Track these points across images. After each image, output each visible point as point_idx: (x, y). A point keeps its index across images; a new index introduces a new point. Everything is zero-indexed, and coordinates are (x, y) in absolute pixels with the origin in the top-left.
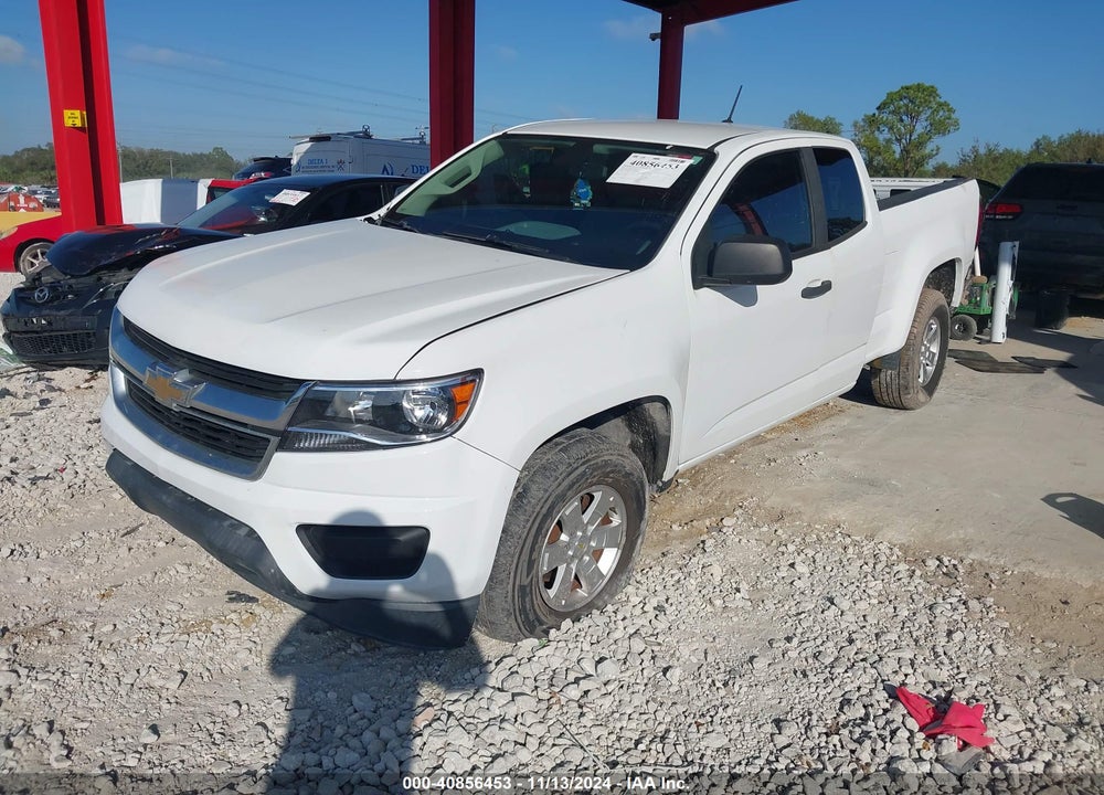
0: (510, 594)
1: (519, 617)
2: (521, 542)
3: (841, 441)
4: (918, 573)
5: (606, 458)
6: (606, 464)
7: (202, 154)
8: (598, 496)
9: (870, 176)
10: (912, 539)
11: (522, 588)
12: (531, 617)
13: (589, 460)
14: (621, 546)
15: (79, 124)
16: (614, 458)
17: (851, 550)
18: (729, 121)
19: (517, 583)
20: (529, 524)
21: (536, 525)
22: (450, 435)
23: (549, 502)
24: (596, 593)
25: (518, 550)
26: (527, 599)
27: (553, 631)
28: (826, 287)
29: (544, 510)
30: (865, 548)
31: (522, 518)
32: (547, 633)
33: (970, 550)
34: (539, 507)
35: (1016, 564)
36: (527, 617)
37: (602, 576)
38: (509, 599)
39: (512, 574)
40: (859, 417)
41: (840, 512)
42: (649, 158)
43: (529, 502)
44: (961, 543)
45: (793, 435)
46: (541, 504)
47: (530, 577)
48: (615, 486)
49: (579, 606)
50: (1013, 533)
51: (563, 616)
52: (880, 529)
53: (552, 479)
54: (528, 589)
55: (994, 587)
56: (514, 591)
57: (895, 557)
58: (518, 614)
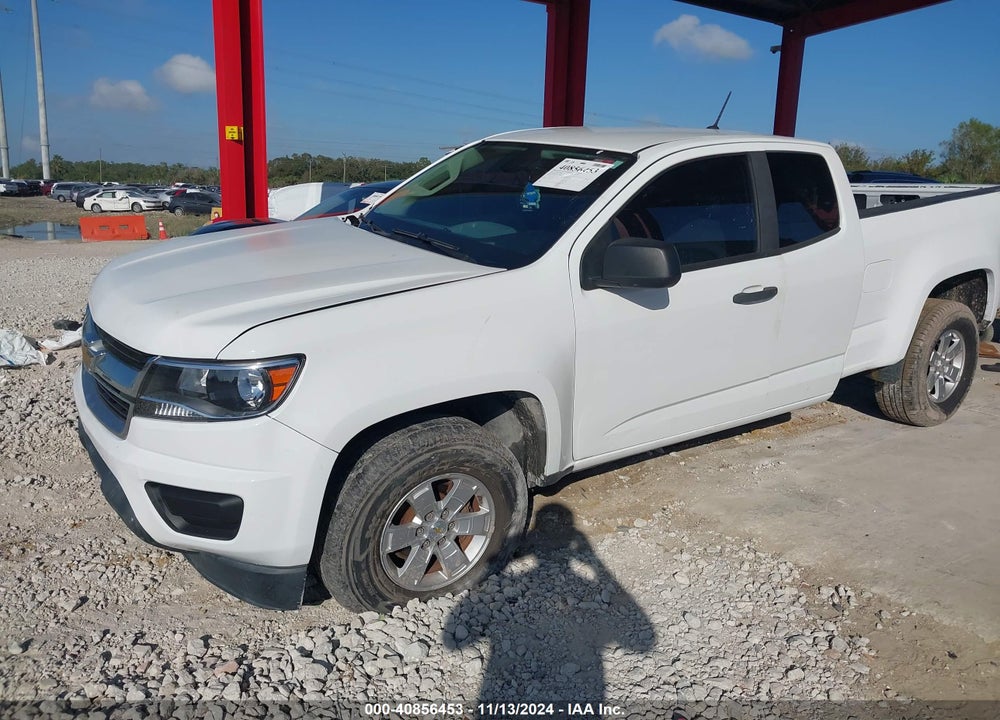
0: (344, 568)
1: (356, 591)
2: (353, 520)
3: (815, 453)
4: (803, 600)
5: (458, 447)
6: (458, 453)
7: (411, 164)
8: (457, 483)
9: (851, 182)
10: (820, 563)
11: (356, 564)
12: (371, 592)
13: (436, 448)
14: (490, 535)
15: (236, 137)
16: (469, 448)
17: (746, 566)
18: (715, 127)
19: (351, 558)
20: (362, 505)
21: (370, 506)
22: (266, 414)
23: (386, 484)
24: (458, 577)
25: (350, 528)
26: (363, 575)
27: (396, 609)
28: (770, 293)
29: (379, 492)
30: (764, 566)
31: (356, 497)
32: (391, 608)
33: (876, 583)
34: (373, 489)
35: (917, 606)
36: (365, 590)
37: (466, 561)
38: (344, 571)
39: (344, 550)
40: (857, 430)
41: (759, 525)
42: (577, 162)
43: (365, 483)
44: (872, 573)
45: (769, 443)
46: (375, 486)
47: (365, 554)
48: (474, 474)
49: (433, 588)
50: (937, 570)
51: (412, 595)
52: (792, 547)
53: (391, 463)
54: (363, 566)
55: (880, 627)
56: (347, 565)
57: (789, 580)
58: (354, 587)
